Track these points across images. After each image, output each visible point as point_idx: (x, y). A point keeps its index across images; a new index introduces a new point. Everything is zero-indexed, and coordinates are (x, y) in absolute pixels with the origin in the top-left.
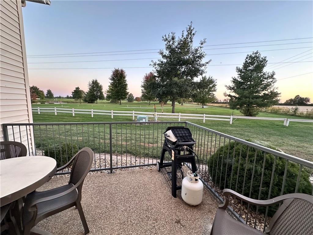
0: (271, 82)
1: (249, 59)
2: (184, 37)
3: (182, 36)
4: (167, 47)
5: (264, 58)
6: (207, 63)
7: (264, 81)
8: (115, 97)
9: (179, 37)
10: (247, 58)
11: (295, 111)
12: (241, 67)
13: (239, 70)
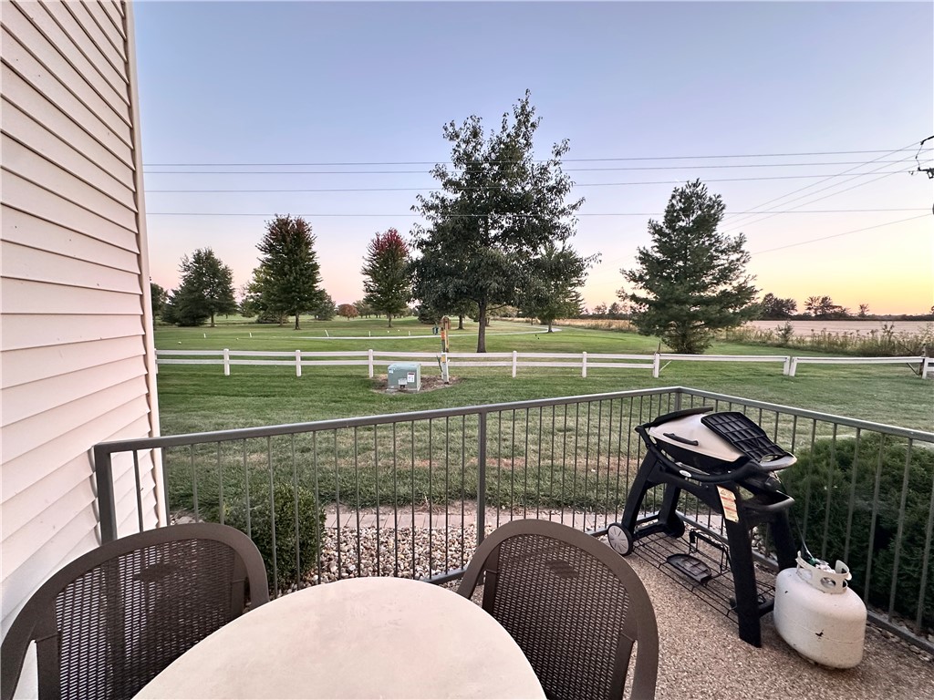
0: (738, 260)
1: (680, 201)
2: (508, 132)
3: (503, 127)
4: (458, 159)
5: (714, 199)
6: (574, 207)
7: (718, 258)
8: (279, 304)
9: (491, 132)
10: (673, 197)
11: (784, 336)
12: (660, 220)
13: (656, 230)
